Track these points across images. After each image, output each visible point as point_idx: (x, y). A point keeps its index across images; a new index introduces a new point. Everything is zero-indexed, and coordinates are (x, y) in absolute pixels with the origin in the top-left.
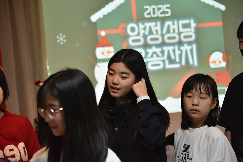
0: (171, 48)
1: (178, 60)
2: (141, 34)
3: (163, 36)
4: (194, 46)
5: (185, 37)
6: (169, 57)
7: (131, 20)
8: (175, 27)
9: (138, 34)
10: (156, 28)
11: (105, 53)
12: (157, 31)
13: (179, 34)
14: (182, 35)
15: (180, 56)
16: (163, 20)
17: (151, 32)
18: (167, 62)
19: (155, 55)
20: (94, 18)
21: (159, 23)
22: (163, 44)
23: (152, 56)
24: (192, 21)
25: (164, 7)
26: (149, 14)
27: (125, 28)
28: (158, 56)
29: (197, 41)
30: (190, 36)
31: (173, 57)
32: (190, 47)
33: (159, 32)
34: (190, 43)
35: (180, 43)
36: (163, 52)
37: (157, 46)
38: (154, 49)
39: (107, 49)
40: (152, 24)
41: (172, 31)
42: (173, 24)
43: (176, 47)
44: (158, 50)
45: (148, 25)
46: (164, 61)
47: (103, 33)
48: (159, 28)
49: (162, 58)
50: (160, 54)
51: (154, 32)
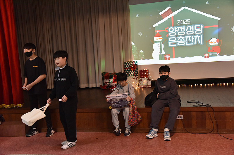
0: (189, 37)
1: (192, 42)
2: (175, 31)
3: (186, 32)
4: (202, 36)
5: (197, 32)
6: (188, 40)
7: (171, 26)
8: (193, 28)
9: (174, 31)
10: (183, 29)
11: (158, 39)
12: (183, 30)
13: (194, 31)
14: (196, 32)
15: (194, 40)
16: (186, 26)
17: (180, 30)
18: (187, 42)
19: (181, 40)
20: (154, 26)
21: (184, 27)
22: (186, 35)
23: (180, 40)
24: (201, 25)
25: (187, 20)
26: (180, 23)
27: (168, 29)
28: (182, 40)
29: (203, 34)
30: (200, 32)
31: (190, 41)
32: (199, 36)
33: (184, 31)
34: (199, 35)
35: (194, 35)
36: (185, 39)
37: (182, 36)
38: (181, 37)
39: (159, 37)
40: (181, 27)
41: (190, 30)
42: (192, 27)
43: (192, 36)
44: (183, 38)
45: (179, 28)
46: (185, 42)
47: (158, 32)
48: (184, 29)
49: (185, 41)
50: (184, 39)
51: (182, 31)
